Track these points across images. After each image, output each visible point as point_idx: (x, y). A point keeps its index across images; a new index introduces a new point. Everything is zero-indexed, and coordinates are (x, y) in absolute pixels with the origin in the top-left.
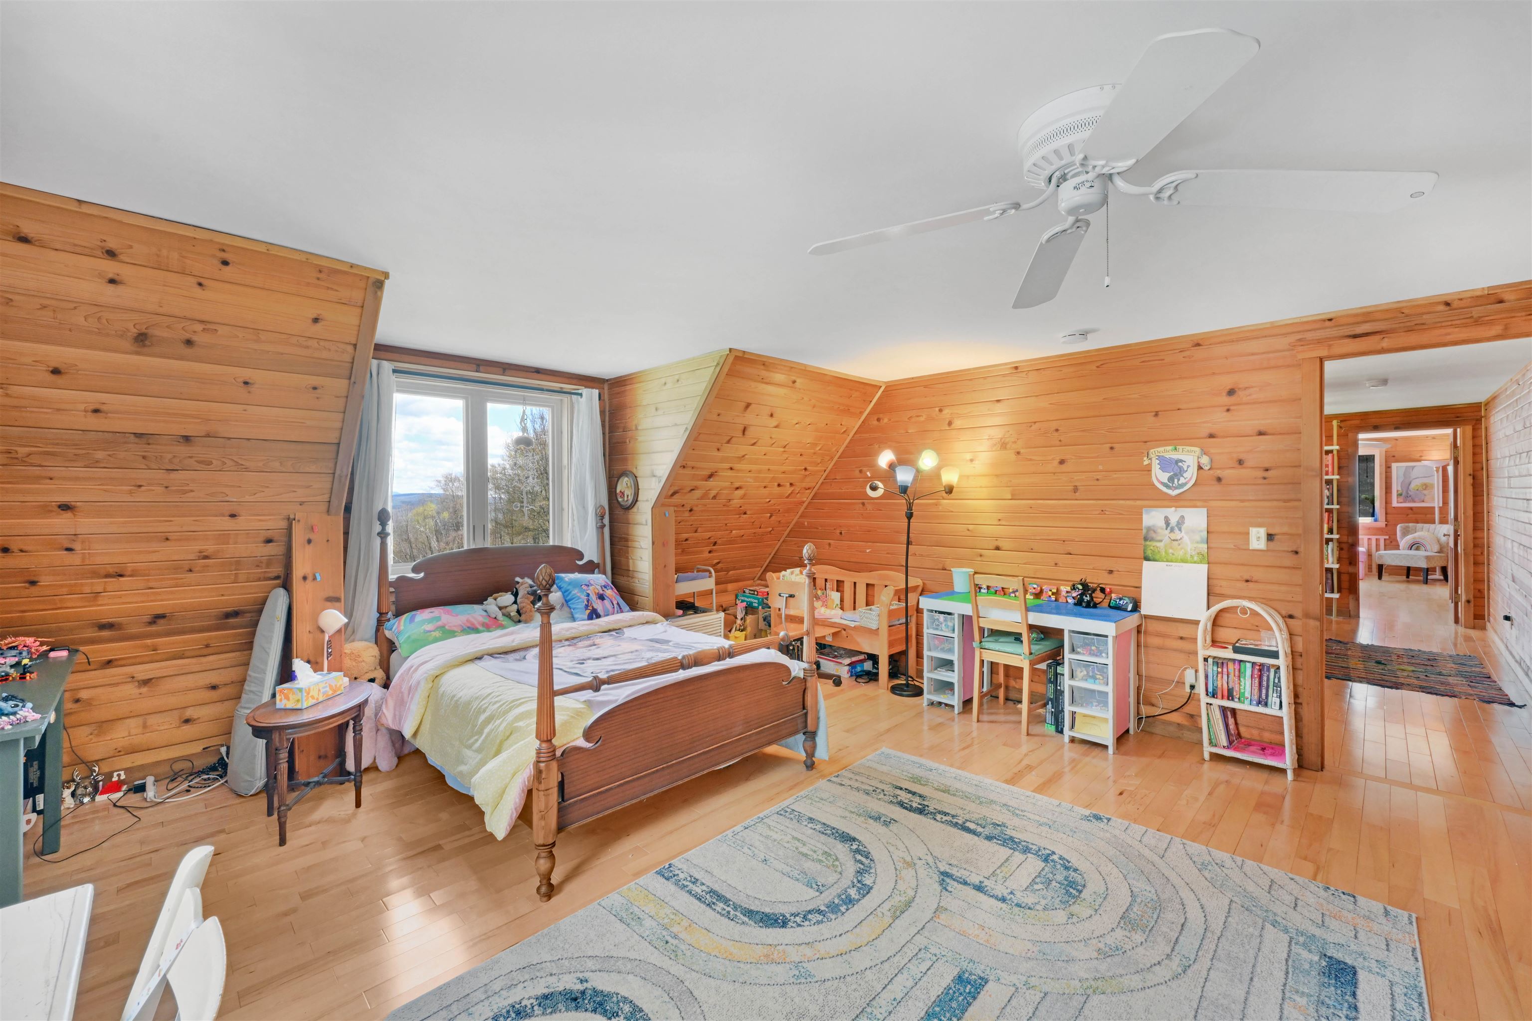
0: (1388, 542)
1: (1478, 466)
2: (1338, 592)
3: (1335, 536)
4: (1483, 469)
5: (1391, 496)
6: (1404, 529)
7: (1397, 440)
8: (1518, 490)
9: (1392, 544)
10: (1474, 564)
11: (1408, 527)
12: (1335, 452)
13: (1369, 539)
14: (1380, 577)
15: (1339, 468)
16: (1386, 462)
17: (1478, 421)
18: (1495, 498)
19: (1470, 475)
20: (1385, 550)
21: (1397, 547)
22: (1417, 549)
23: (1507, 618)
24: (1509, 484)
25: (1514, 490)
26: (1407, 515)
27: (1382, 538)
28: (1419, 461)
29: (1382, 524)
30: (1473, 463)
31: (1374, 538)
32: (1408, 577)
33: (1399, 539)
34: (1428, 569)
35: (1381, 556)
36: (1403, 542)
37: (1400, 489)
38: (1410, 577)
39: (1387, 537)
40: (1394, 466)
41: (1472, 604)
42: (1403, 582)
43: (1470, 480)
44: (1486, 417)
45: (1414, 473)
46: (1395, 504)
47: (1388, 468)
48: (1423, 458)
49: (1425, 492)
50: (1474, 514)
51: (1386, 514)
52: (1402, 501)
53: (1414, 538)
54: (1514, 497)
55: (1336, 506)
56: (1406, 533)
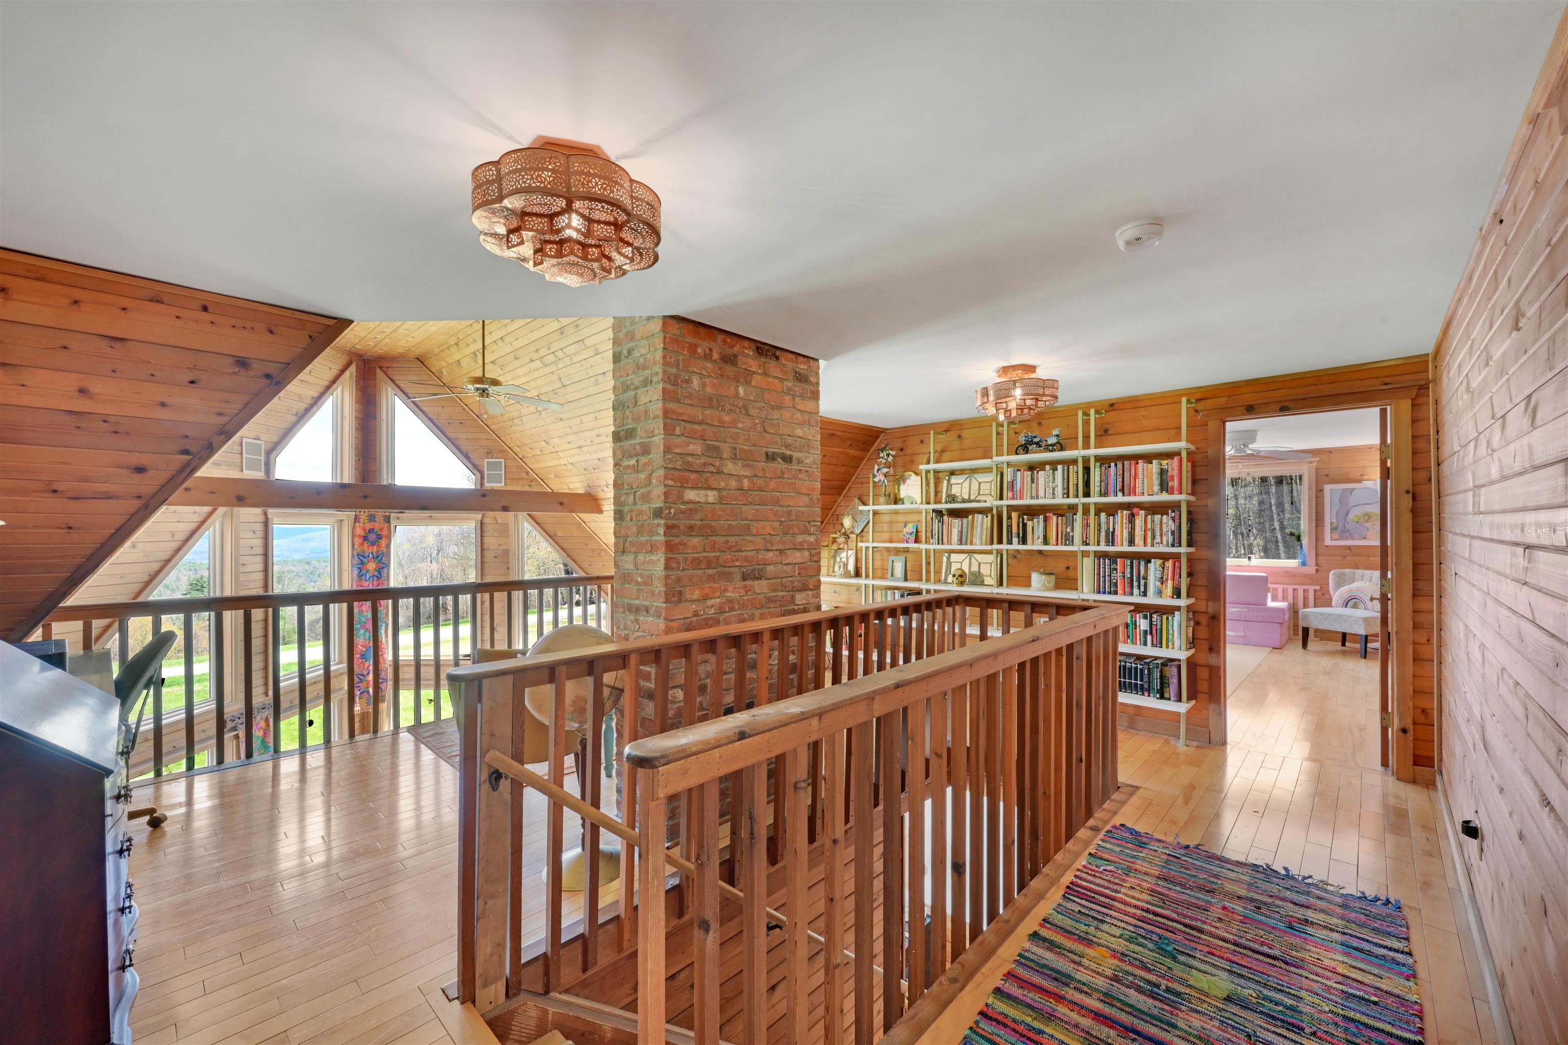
0: (1319, 594)
1: (1422, 475)
2: (1189, 699)
3: (1183, 602)
4: (1430, 480)
5: (1323, 531)
6: (1339, 577)
7: (1331, 452)
8: (1498, 518)
9: (1323, 599)
10: (1414, 660)
11: (1343, 574)
12: (1184, 454)
13: (1294, 590)
14: (1305, 645)
15: (1194, 482)
16: (1317, 483)
17: (1423, 388)
18: (1450, 536)
19: (1408, 492)
20: (1315, 606)
21: (1328, 603)
22: (1355, 606)
23: (1471, 830)
24: (1476, 503)
25: (1489, 519)
26: (1345, 557)
27: (1311, 589)
28: (1359, 481)
29: (1311, 569)
30: (1413, 469)
31: (1301, 588)
32: (1343, 644)
33: (1331, 591)
34: (1366, 637)
35: (1306, 616)
36: (1338, 595)
37: (1334, 521)
38: (1347, 644)
39: (1318, 588)
40: (1327, 488)
41: (1410, 735)
42: (1336, 652)
43: (1407, 501)
44: (1436, 380)
45: (1353, 500)
46: (1328, 542)
47: (1320, 491)
48: (1365, 477)
49: (1367, 525)
50: (1414, 565)
51: (1317, 555)
52: (1337, 537)
53: (1351, 591)
54: (1487, 535)
55: (1183, 550)
56: (1339, 584)
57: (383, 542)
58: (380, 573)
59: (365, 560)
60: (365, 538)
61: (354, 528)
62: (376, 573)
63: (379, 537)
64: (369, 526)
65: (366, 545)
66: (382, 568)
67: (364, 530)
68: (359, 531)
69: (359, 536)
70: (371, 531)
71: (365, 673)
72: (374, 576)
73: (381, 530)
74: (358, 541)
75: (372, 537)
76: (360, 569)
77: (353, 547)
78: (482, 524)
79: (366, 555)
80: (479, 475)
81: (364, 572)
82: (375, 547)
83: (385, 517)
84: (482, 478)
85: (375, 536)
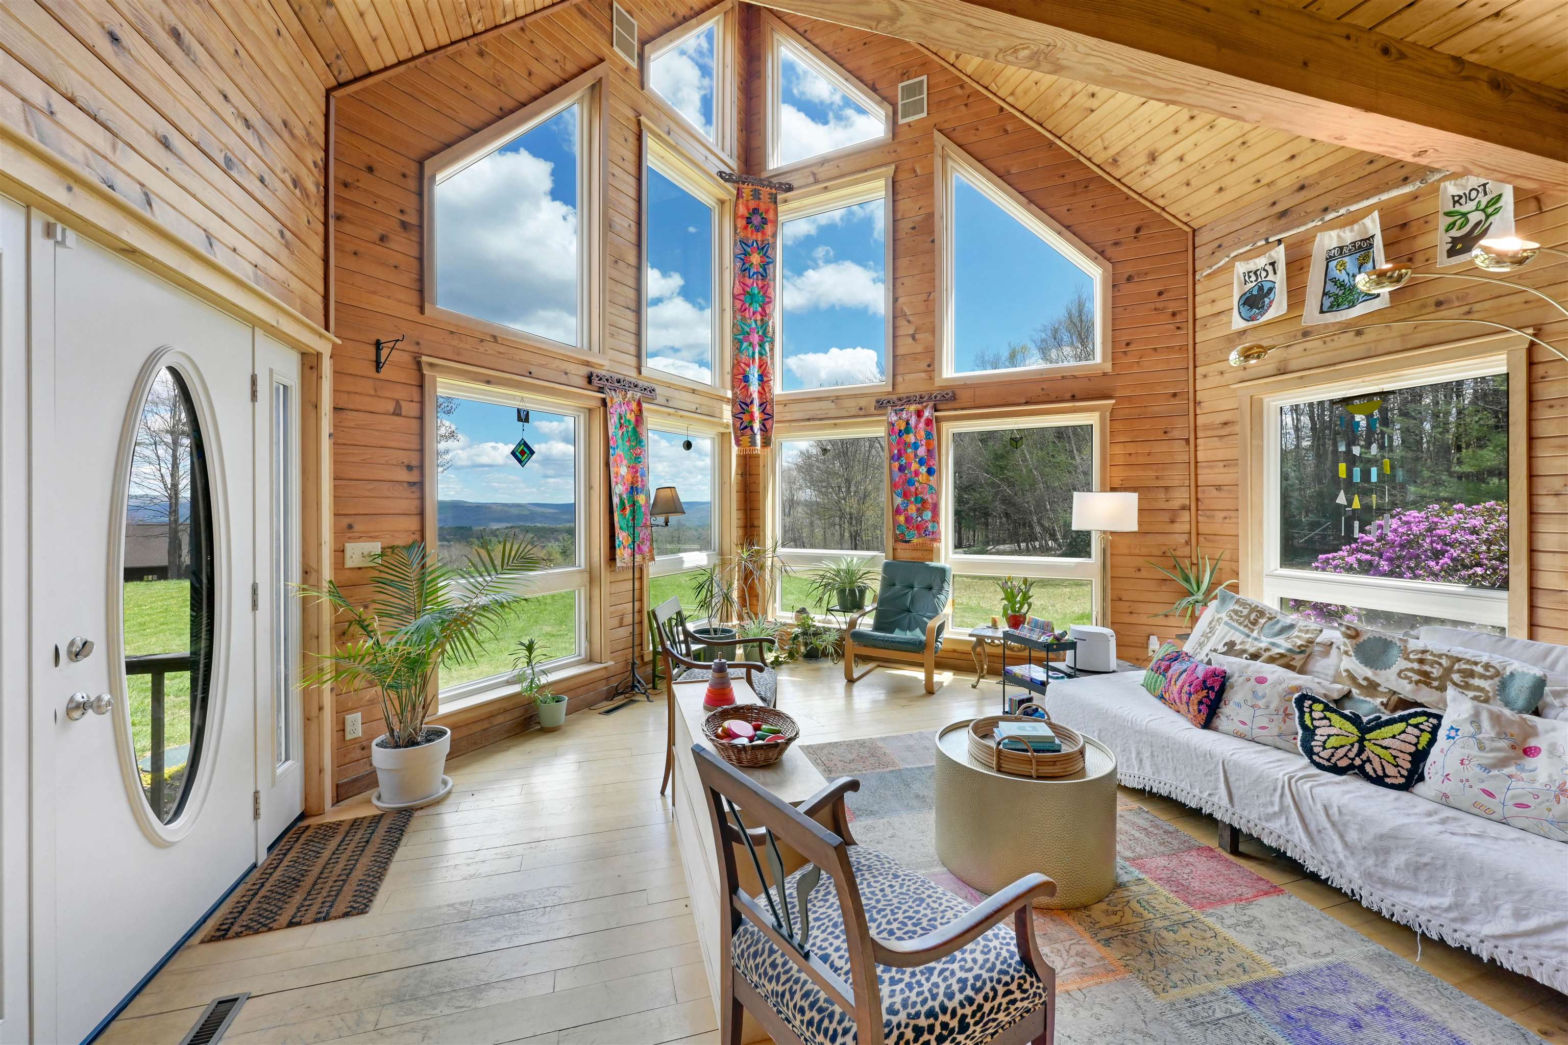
57: (769, 229)
58: (765, 270)
59: (749, 250)
60: (749, 221)
61: (736, 205)
62: (761, 270)
63: (765, 221)
64: (752, 204)
65: (749, 230)
66: (768, 263)
67: (748, 209)
68: (742, 210)
69: (742, 217)
70: (755, 211)
71: (749, 401)
72: (758, 272)
73: (767, 211)
74: (741, 223)
75: (756, 220)
76: (743, 262)
77: (735, 230)
78: (894, 182)
79: (750, 242)
80: (890, 108)
81: (747, 265)
82: (759, 234)
83: (771, 194)
84: (895, 113)
85: (759, 218)
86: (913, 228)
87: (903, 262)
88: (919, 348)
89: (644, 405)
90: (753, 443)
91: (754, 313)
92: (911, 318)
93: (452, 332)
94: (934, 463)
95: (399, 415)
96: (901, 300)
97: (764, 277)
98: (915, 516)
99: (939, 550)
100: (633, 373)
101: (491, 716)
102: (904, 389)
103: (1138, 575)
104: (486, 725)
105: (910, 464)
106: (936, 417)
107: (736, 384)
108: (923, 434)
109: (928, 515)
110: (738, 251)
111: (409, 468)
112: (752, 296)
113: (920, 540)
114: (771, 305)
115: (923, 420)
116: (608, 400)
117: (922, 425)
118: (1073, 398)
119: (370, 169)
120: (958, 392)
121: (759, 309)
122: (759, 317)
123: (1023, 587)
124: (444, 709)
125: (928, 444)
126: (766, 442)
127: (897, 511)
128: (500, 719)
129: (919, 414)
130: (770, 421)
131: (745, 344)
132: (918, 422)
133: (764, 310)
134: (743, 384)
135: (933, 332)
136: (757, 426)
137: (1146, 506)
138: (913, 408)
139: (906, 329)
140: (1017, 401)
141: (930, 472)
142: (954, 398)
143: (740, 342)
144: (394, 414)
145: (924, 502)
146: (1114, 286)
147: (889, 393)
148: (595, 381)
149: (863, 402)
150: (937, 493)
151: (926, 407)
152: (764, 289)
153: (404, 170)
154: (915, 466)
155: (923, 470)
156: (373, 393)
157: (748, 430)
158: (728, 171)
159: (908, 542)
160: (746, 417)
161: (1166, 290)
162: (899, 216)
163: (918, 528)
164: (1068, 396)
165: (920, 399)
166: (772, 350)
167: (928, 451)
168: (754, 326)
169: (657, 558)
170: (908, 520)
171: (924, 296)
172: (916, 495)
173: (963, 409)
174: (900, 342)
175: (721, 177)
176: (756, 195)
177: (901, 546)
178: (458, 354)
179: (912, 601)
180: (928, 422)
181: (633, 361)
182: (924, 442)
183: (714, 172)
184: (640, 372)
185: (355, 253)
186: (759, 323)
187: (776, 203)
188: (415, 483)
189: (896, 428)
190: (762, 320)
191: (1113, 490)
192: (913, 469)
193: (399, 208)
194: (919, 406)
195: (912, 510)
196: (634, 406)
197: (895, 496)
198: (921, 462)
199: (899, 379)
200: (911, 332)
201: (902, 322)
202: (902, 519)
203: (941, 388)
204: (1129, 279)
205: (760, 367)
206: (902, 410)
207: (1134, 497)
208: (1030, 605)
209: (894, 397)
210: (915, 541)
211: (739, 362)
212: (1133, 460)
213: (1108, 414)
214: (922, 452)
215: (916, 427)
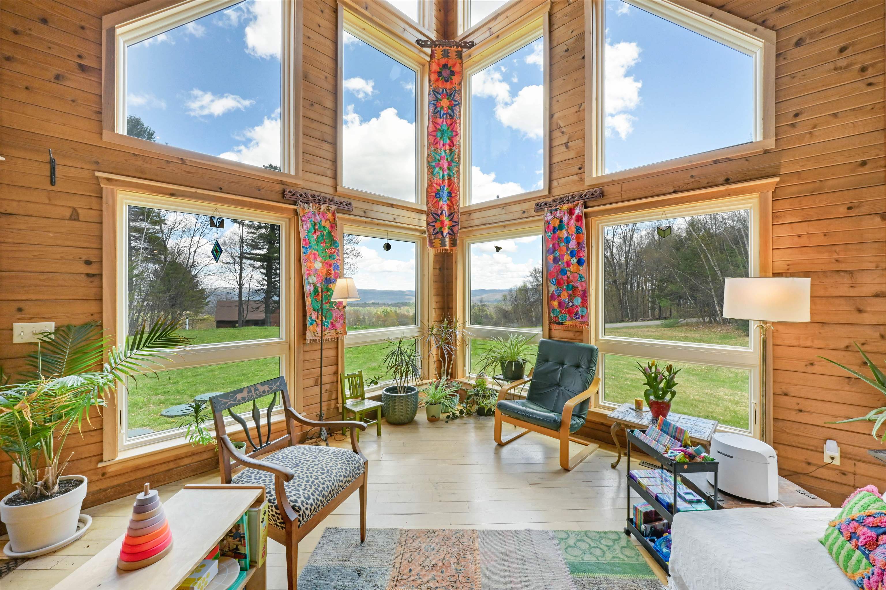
57: (455, 79)
58: (453, 111)
59: (440, 97)
60: (439, 74)
61: (430, 63)
62: (449, 111)
63: (453, 73)
64: (443, 61)
65: (440, 81)
66: (455, 105)
67: (439, 65)
68: (435, 67)
69: (435, 72)
70: (445, 66)
71: (439, 212)
72: (447, 113)
73: (454, 65)
74: (434, 77)
75: (445, 73)
76: (436, 106)
77: (430, 82)
78: (550, 16)
79: (441, 91)
81: (439, 109)
82: (448, 84)
83: (457, 52)
85: (448, 72)
86: (567, 51)
87: (558, 82)
88: (572, 154)
89: (338, 215)
90: (443, 244)
91: (444, 145)
92: (564, 129)
93: (136, 155)
94: (584, 254)
95: (77, 219)
96: (556, 116)
97: (452, 117)
98: (567, 301)
99: (588, 332)
100: (330, 190)
101: (178, 458)
102: (558, 192)
103: (810, 369)
104: (172, 465)
105: (563, 256)
106: (586, 214)
107: (430, 200)
108: (574, 229)
109: (578, 301)
110: (432, 99)
111: (88, 263)
112: (443, 132)
113: (571, 323)
114: (457, 138)
115: (574, 217)
116: (300, 211)
117: (573, 222)
118: (727, 181)
119: (44, 21)
120: (605, 189)
121: (448, 141)
122: (448, 148)
123: (666, 374)
124: (121, 456)
125: (578, 238)
126: (453, 243)
127: (552, 297)
128: (187, 461)
129: (571, 212)
130: (457, 227)
131: (437, 169)
132: (570, 219)
133: (452, 142)
134: (435, 200)
135: (583, 138)
136: (446, 231)
137: (821, 293)
138: (565, 207)
139: (560, 140)
140: (664, 191)
141: (580, 262)
142: (602, 194)
143: (433, 168)
144: (70, 219)
145: (574, 289)
146: (778, 56)
147: (546, 197)
148: (288, 196)
149: (526, 206)
150: (587, 281)
151: (577, 205)
152: (452, 125)
153: (83, 24)
154: (566, 258)
155: (574, 260)
156: (47, 201)
157: (439, 234)
158: (424, 39)
159: (561, 324)
160: (438, 225)
161: (853, 44)
162: (555, 43)
163: (570, 312)
164: (721, 180)
165: (571, 199)
166: (458, 172)
167: (578, 244)
168: (443, 154)
169: (349, 333)
170: (561, 304)
171: (576, 108)
172: (568, 283)
173: (610, 204)
174: (555, 151)
175: (418, 44)
176: (446, 54)
177: (555, 327)
178: (142, 172)
179: (562, 376)
180: (579, 218)
181: (329, 181)
182: (574, 237)
183: (413, 40)
184: (336, 190)
185: (27, 88)
186: (448, 152)
187: (461, 58)
188: (94, 275)
189: (552, 225)
190: (450, 150)
191: (776, 275)
192: (565, 260)
193: (77, 54)
194: (570, 205)
195: (564, 296)
196: (329, 215)
197: (550, 284)
198: (572, 254)
199: (555, 183)
200: (565, 141)
201: (557, 134)
202: (555, 303)
203: (592, 186)
204: (798, 44)
205: (449, 186)
206: (556, 210)
207: (807, 281)
208: (674, 394)
209: (550, 200)
210: (567, 323)
211: (432, 183)
212: (804, 241)
213: (770, 194)
214: (573, 245)
215: (568, 223)
